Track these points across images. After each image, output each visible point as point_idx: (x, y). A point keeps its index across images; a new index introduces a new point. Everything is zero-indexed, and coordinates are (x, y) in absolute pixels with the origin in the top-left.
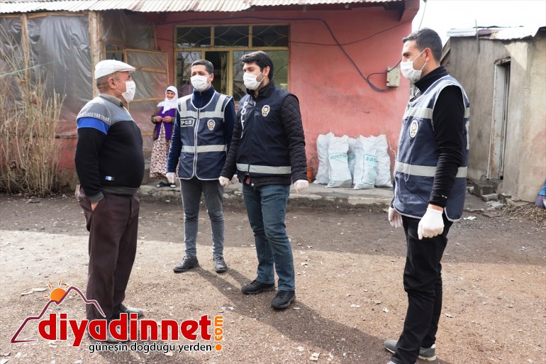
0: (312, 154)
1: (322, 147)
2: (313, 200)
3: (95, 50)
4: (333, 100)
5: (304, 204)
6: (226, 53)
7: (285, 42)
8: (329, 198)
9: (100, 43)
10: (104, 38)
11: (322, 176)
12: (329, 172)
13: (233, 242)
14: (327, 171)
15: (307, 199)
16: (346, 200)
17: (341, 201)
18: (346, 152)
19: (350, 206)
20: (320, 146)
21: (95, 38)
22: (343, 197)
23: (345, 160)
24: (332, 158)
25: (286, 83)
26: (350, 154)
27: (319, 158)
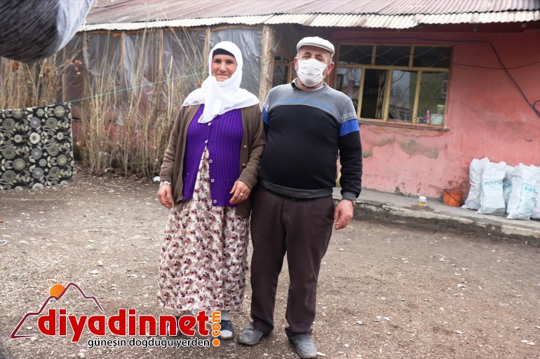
0: (463, 178)
1: (475, 171)
2: (463, 224)
3: (265, 60)
4: (492, 125)
5: (453, 227)
6: (385, 71)
7: (447, 64)
8: (480, 224)
9: (270, 54)
10: (274, 49)
11: (472, 201)
12: (481, 198)
13: (384, 253)
14: (479, 196)
15: (456, 221)
16: (499, 227)
17: (493, 228)
18: (502, 178)
19: (503, 235)
20: (474, 170)
21: (266, 49)
22: (496, 224)
23: (500, 187)
24: (485, 184)
25: (444, 104)
26: (506, 182)
27: (471, 183)
